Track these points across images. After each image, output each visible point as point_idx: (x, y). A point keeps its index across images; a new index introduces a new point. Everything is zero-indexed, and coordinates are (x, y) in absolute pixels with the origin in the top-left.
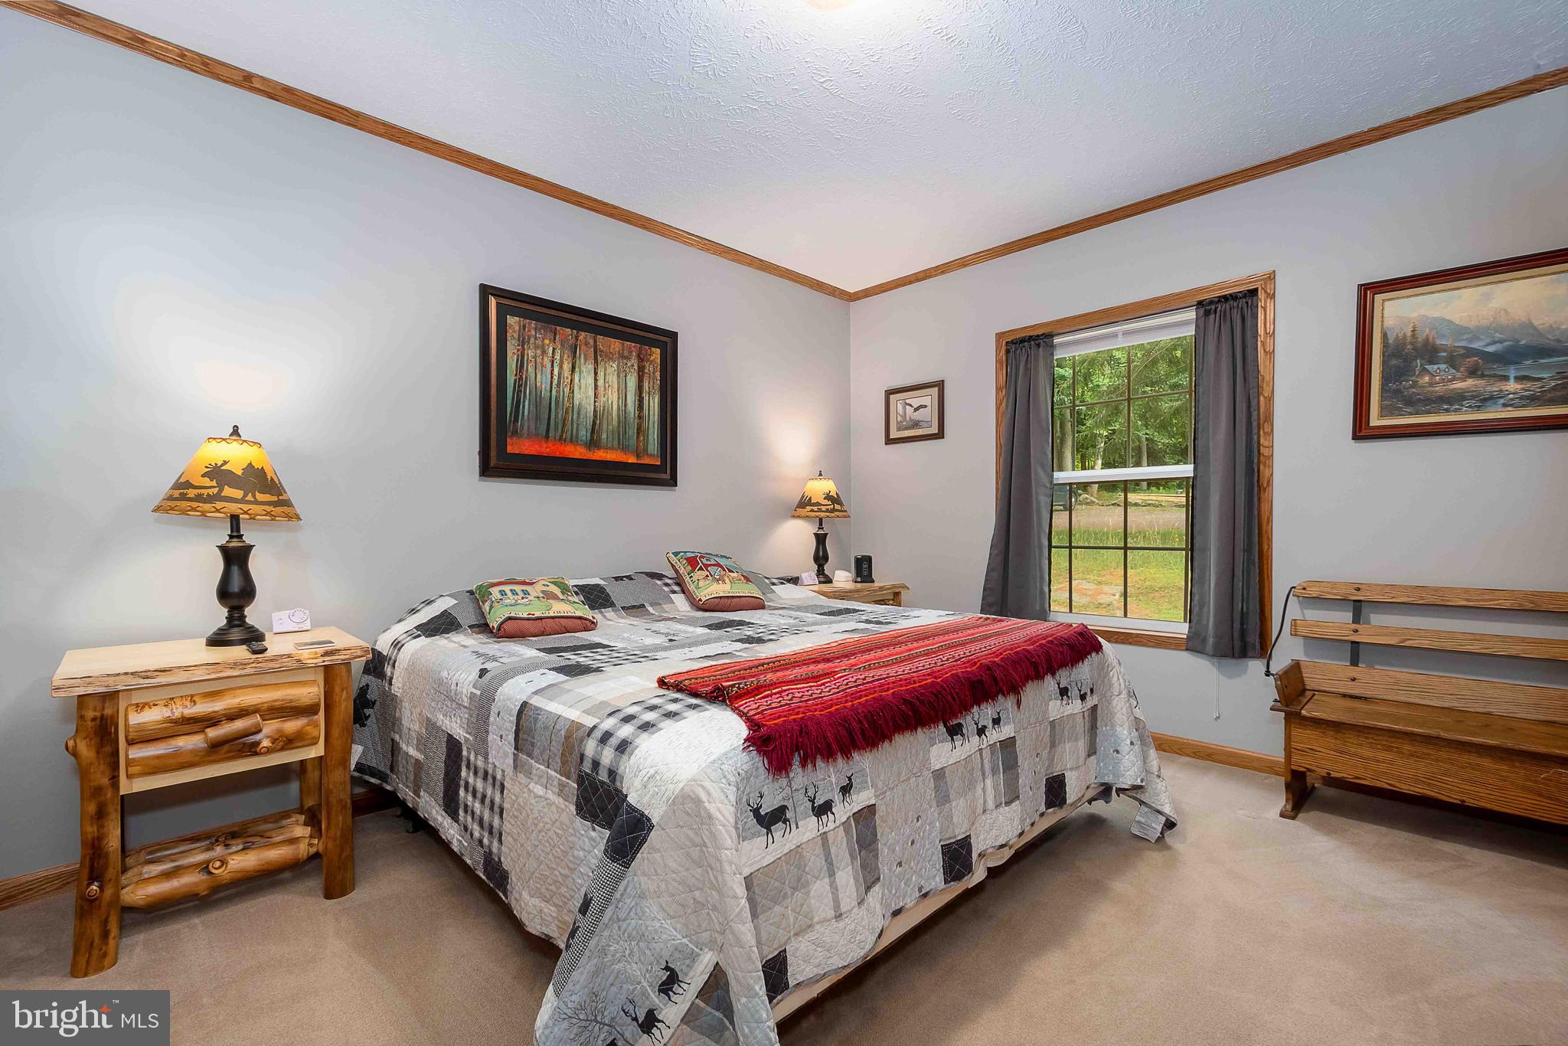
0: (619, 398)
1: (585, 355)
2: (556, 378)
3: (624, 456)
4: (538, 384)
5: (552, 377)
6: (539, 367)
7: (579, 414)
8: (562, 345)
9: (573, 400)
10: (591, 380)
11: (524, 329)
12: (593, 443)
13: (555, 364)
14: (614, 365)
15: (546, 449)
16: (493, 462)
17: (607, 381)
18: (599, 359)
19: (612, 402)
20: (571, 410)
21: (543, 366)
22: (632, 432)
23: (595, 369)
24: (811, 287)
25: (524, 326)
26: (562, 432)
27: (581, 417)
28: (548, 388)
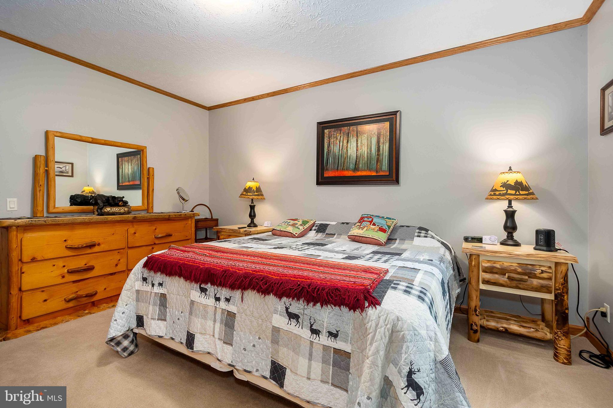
0: (367, 149)
1: (353, 135)
2: (341, 147)
3: (370, 173)
4: (335, 151)
5: (339, 147)
6: (335, 144)
7: (350, 159)
8: (344, 134)
9: (348, 154)
10: (355, 144)
11: (330, 133)
12: (356, 169)
13: (341, 142)
14: (366, 135)
15: (337, 174)
16: (320, 180)
17: (362, 143)
18: (359, 135)
19: (364, 151)
20: (347, 157)
21: (336, 143)
22: (374, 162)
23: (357, 139)
24: (526, 37)
25: (330, 132)
26: (343, 166)
27: (351, 160)
28: (338, 151)
